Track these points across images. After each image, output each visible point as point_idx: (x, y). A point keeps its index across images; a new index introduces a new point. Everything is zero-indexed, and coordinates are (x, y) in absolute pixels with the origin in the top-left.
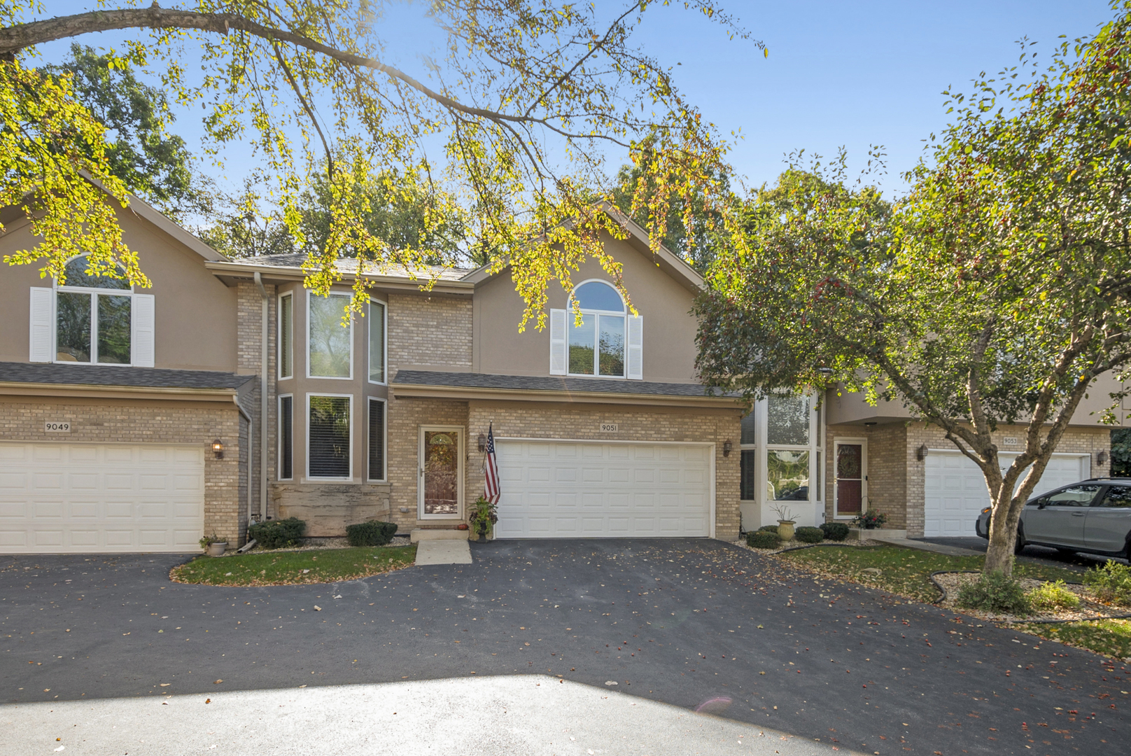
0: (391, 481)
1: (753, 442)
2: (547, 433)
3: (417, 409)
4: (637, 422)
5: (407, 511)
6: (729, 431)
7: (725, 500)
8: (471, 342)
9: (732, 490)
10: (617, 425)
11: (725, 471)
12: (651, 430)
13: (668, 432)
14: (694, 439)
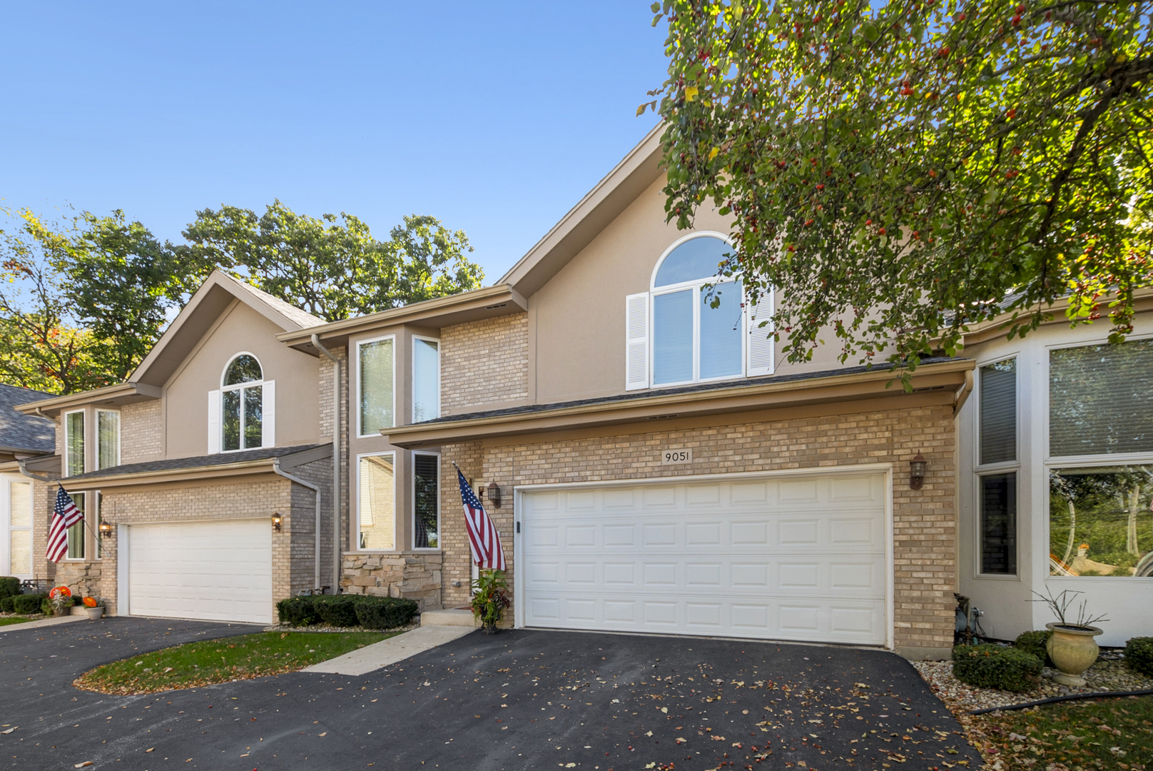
0: (444, 549)
1: (1014, 457)
2: (583, 474)
3: (469, 460)
4: (727, 442)
5: (459, 585)
6: (923, 438)
7: (915, 575)
8: (526, 366)
9: (933, 556)
10: (690, 451)
11: (913, 519)
12: (752, 453)
13: (787, 454)
14: (843, 460)
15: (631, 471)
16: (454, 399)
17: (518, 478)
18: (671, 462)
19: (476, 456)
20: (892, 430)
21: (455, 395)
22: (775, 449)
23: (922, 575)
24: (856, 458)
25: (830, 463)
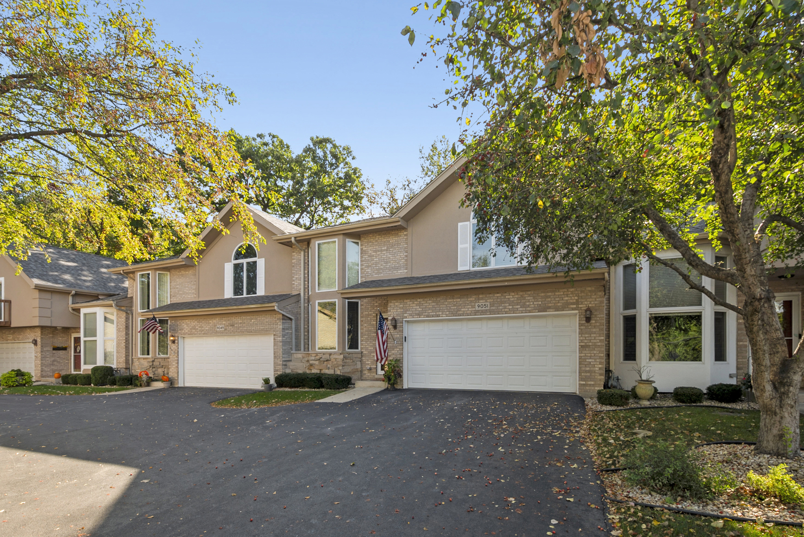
0: (363, 350)
1: (634, 307)
2: (438, 313)
4: (505, 300)
5: (370, 369)
6: (591, 300)
7: (587, 360)
8: (406, 256)
9: (595, 352)
10: (489, 303)
11: (587, 336)
12: (517, 305)
13: (533, 306)
14: (557, 309)
15: (461, 312)
16: (368, 272)
17: (406, 315)
18: (480, 309)
20: (578, 296)
21: (369, 270)
22: (528, 303)
23: (590, 360)
24: (563, 308)
25: (552, 310)
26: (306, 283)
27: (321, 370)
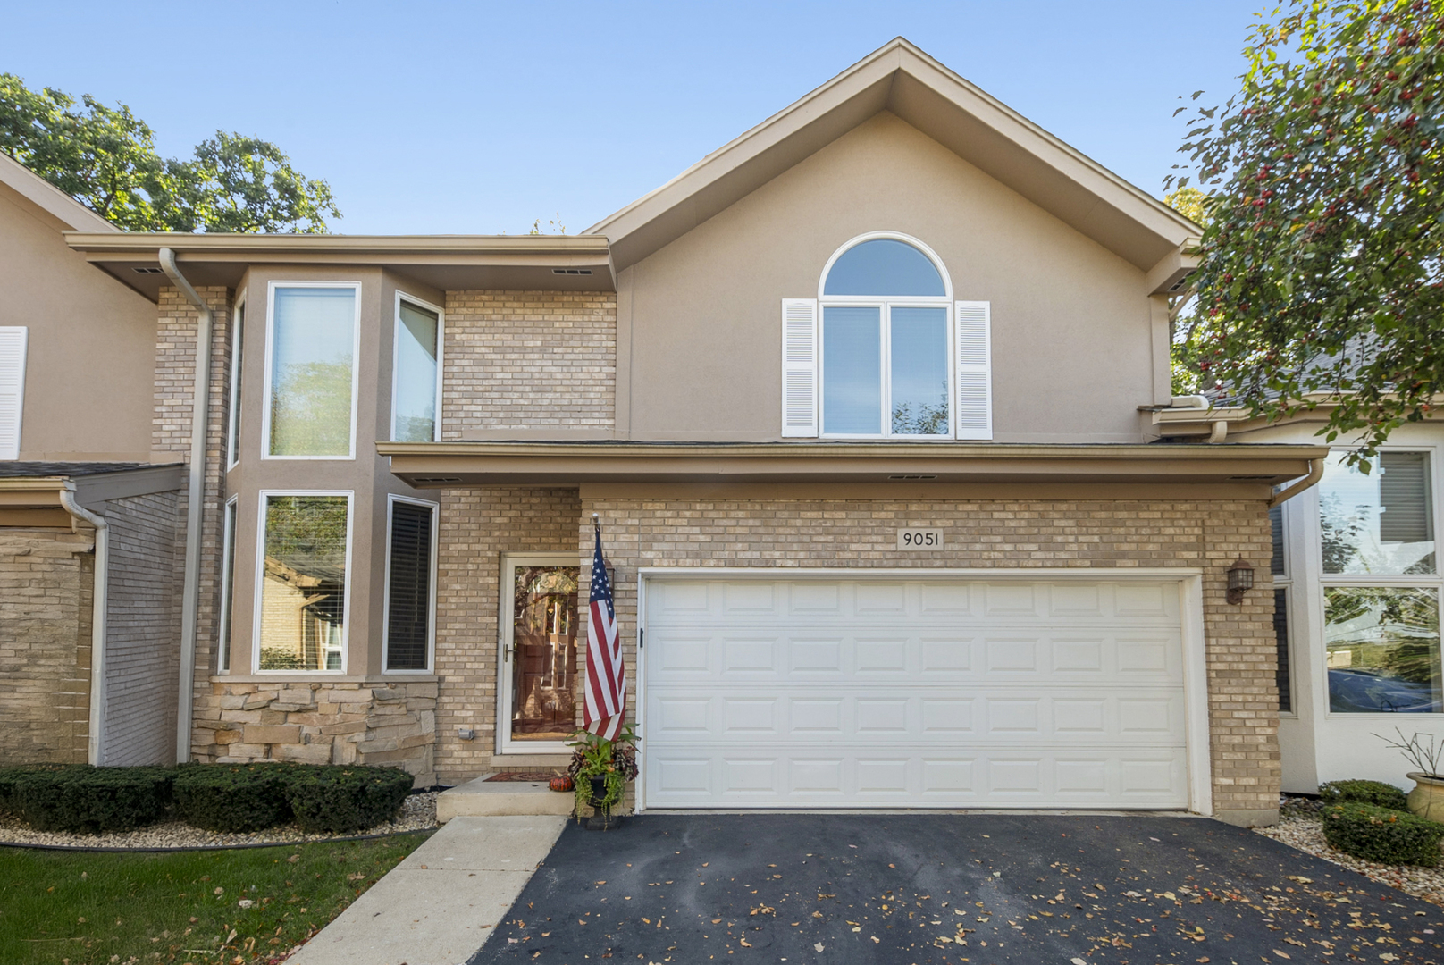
0: (442, 672)
2: (767, 555)
3: (499, 520)
4: (992, 523)
5: (473, 736)
6: (1238, 539)
7: (1236, 715)
8: (613, 377)
9: (1255, 691)
10: (940, 532)
11: (1231, 642)
12: (1029, 542)
13: (1075, 547)
14: (1145, 561)
15: (848, 555)
16: (469, 415)
17: (649, 555)
18: (912, 546)
19: (512, 513)
20: (1203, 526)
21: (473, 408)
22: (1059, 539)
23: (1244, 715)
24: (1161, 560)
25: (1130, 563)
26: (217, 427)
27: (269, 748)
